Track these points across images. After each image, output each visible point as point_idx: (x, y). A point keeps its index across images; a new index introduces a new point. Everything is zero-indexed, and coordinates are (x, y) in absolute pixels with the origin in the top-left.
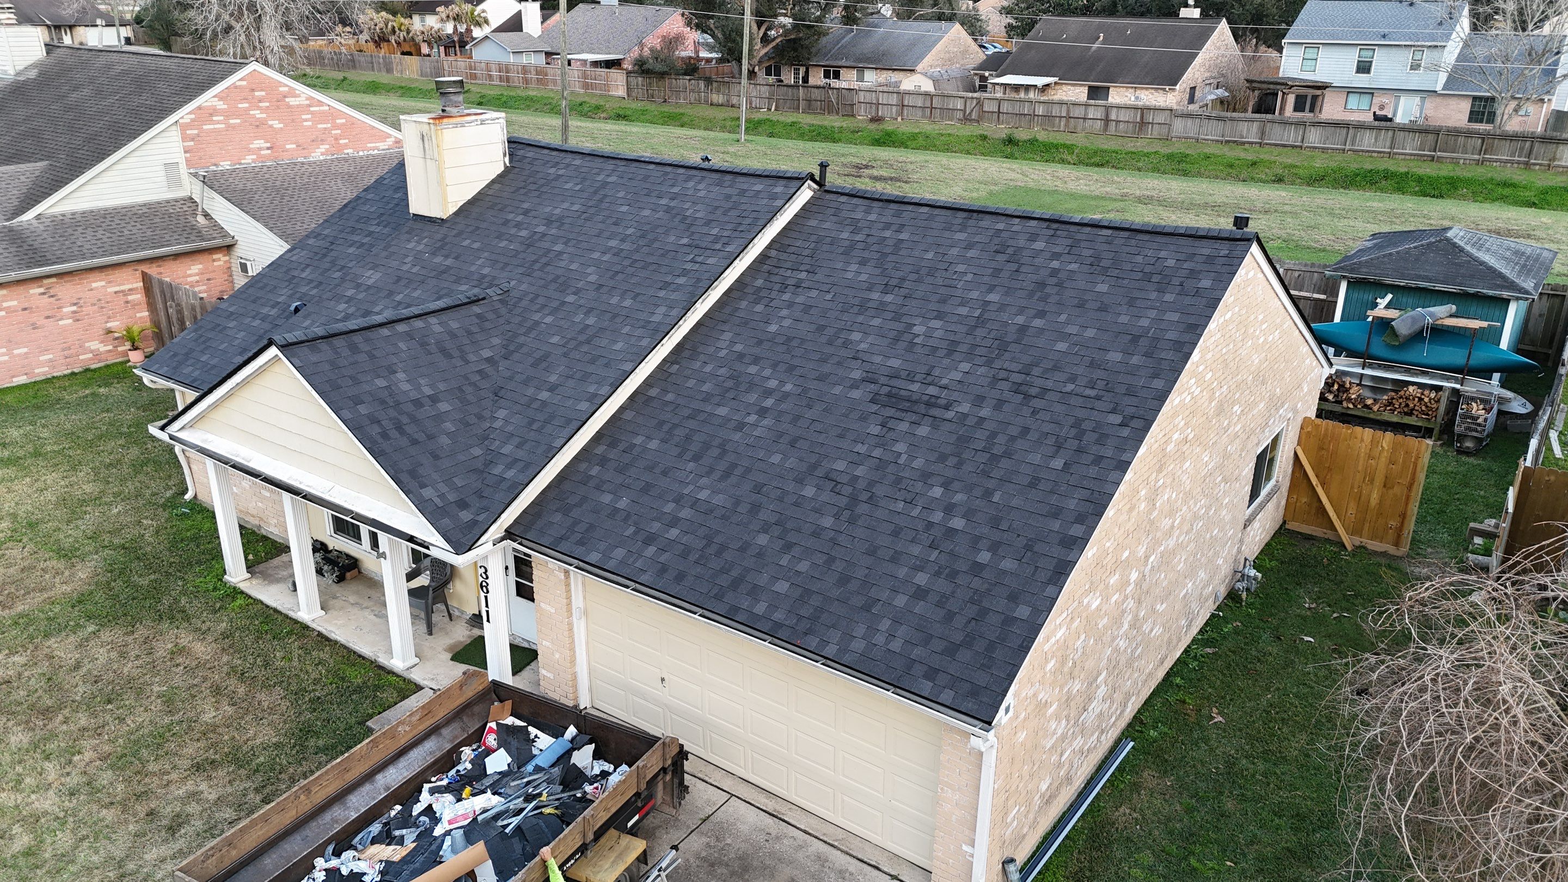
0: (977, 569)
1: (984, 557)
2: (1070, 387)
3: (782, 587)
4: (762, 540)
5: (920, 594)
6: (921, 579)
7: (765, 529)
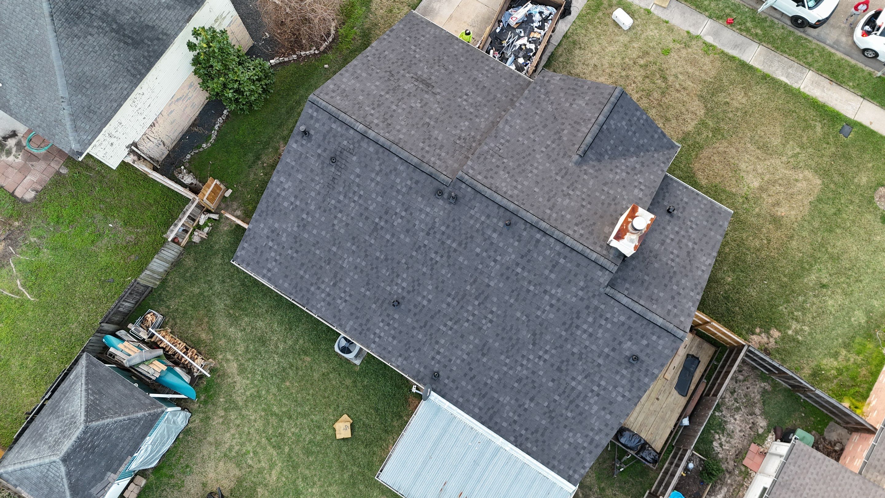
0: (410, 37)
1: (408, 39)
2: (378, 71)
3: (456, 47)
4: (462, 59)
5: (423, 36)
6: (423, 39)
7: (462, 61)
